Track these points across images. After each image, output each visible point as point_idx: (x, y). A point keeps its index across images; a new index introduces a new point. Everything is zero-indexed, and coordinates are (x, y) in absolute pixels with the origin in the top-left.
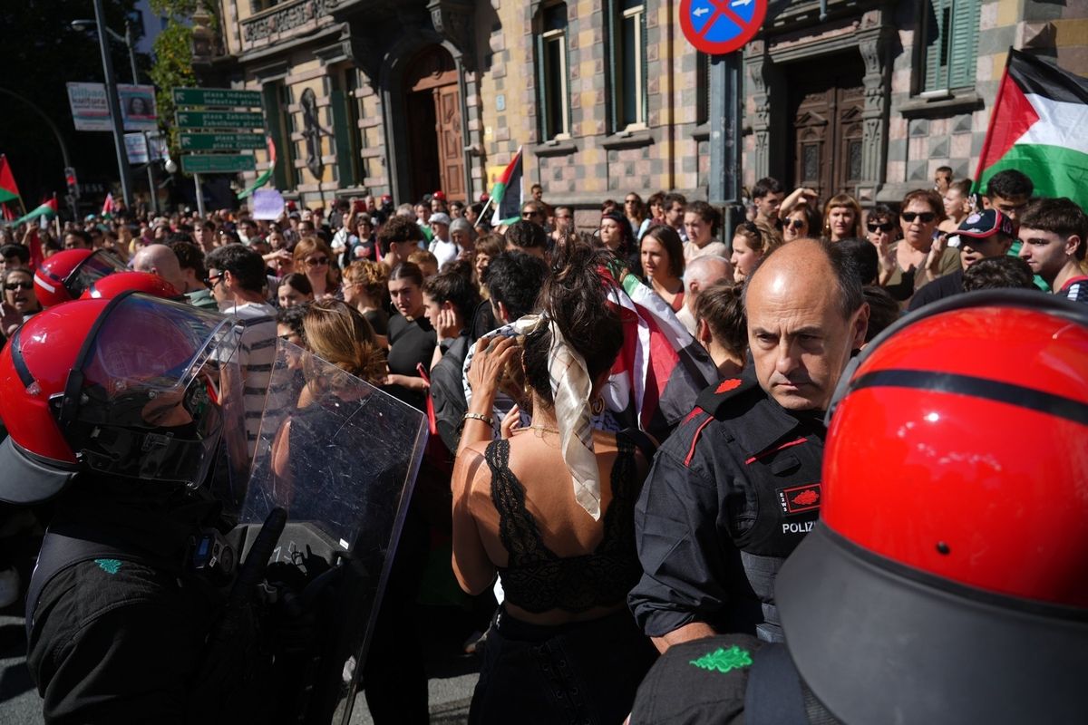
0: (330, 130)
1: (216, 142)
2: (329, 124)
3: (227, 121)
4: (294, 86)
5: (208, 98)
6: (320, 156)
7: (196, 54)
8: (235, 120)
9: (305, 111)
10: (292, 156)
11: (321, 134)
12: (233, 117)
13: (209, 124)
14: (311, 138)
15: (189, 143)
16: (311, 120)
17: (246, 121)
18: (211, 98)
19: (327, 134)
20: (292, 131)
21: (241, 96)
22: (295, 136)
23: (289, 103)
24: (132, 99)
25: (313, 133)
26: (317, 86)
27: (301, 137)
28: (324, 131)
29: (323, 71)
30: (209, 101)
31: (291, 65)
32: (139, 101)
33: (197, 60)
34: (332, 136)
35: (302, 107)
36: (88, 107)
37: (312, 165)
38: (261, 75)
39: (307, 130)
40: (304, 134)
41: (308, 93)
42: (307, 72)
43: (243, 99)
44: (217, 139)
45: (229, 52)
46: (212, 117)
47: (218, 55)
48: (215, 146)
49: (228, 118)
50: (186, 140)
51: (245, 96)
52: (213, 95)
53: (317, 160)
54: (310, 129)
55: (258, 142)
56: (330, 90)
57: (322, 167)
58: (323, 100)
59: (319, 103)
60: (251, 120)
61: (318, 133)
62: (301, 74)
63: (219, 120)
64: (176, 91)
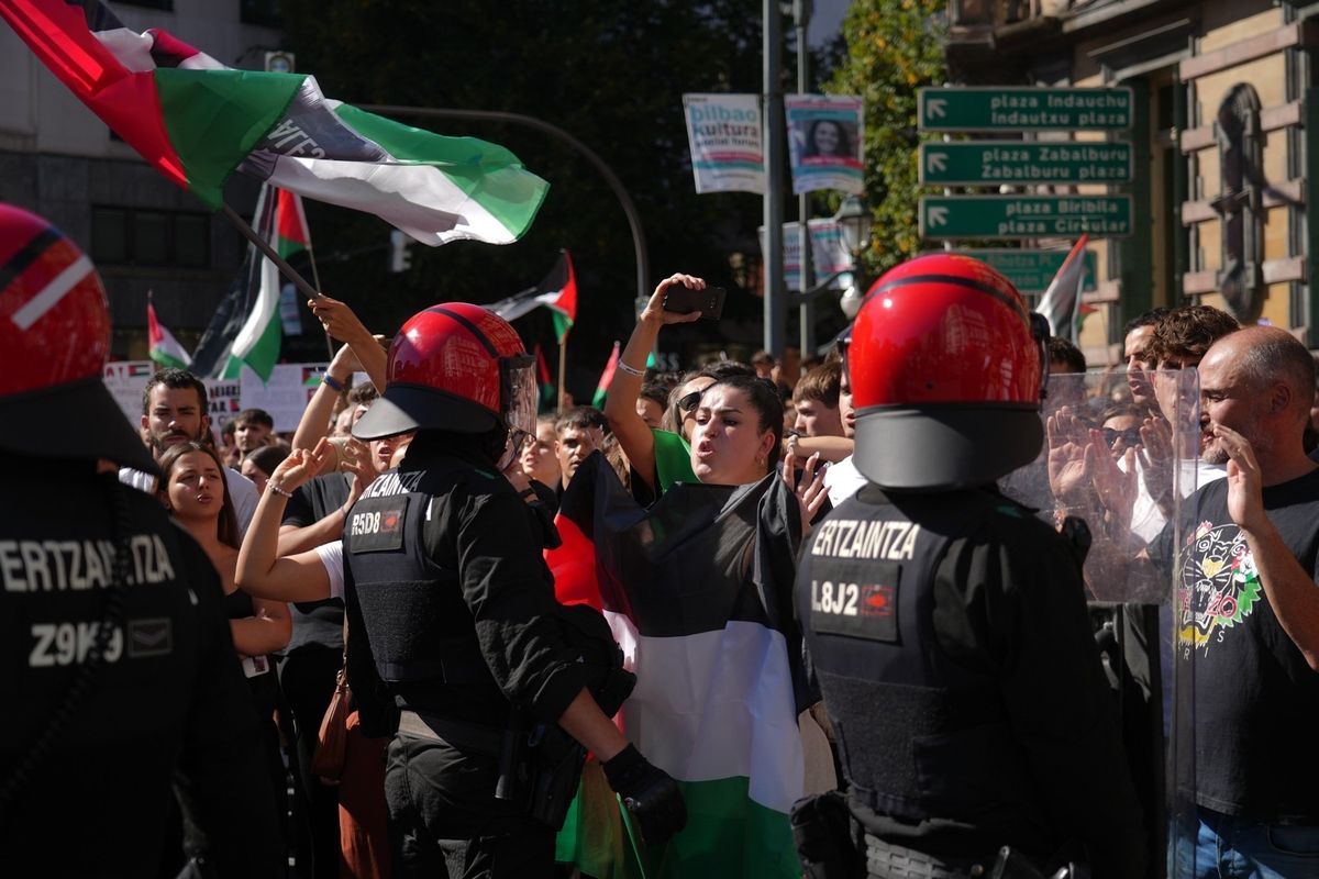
0: (1294, 190)
1: (1006, 220)
2: (1293, 173)
3: (1042, 165)
4: (1201, 83)
5: (1001, 110)
6: (1259, 260)
7: (959, 23)
8: (1060, 164)
9: (1227, 145)
10: (1179, 261)
11: (1267, 202)
12: (1055, 156)
13: (997, 173)
14: (1238, 213)
15: (943, 221)
16: (1242, 165)
17: (1087, 164)
18: (1007, 111)
19: (1283, 200)
20: (1185, 198)
21: (1080, 103)
22: (1191, 212)
23: (1183, 126)
24: (816, 124)
25: (1246, 199)
26: (1269, 78)
27: (1211, 212)
28: (1275, 194)
29: (1290, 35)
30: (1002, 118)
31: (1199, 30)
32: (830, 128)
33: (959, 34)
34: (1297, 207)
35: (1222, 134)
36: (724, 142)
37: (1232, 286)
38: (1114, 62)
39: (1227, 192)
40: (1218, 206)
41: (1242, 99)
42: (1245, 41)
43: (1086, 110)
44: (1010, 210)
45: (1039, 11)
46: (1006, 156)
47: (1010, 21)
48: (1003, 228)
49: (1043, 158)
50: (936, 214)
51: (1091, 103)
52: (1014, 102)
53: (1250, 273)
54: (1238, 188)
55: (1111, 217)
56: (1303, 85)
57: (1261, 290)
58: (1280, 111)
59: (1267, 121)
60: (1098, 163)
61: (1259, 199)
62: (1224, 49)
63: (1020, 164)
64: (928, 96)
